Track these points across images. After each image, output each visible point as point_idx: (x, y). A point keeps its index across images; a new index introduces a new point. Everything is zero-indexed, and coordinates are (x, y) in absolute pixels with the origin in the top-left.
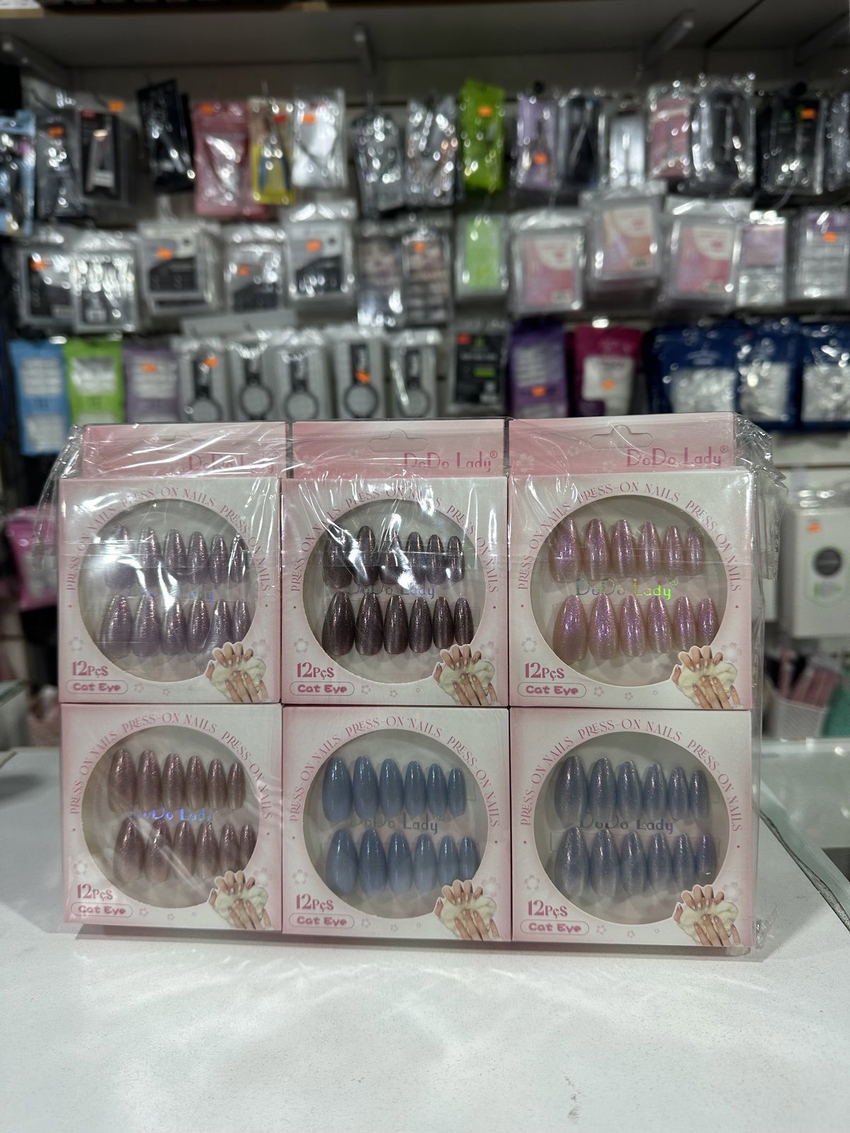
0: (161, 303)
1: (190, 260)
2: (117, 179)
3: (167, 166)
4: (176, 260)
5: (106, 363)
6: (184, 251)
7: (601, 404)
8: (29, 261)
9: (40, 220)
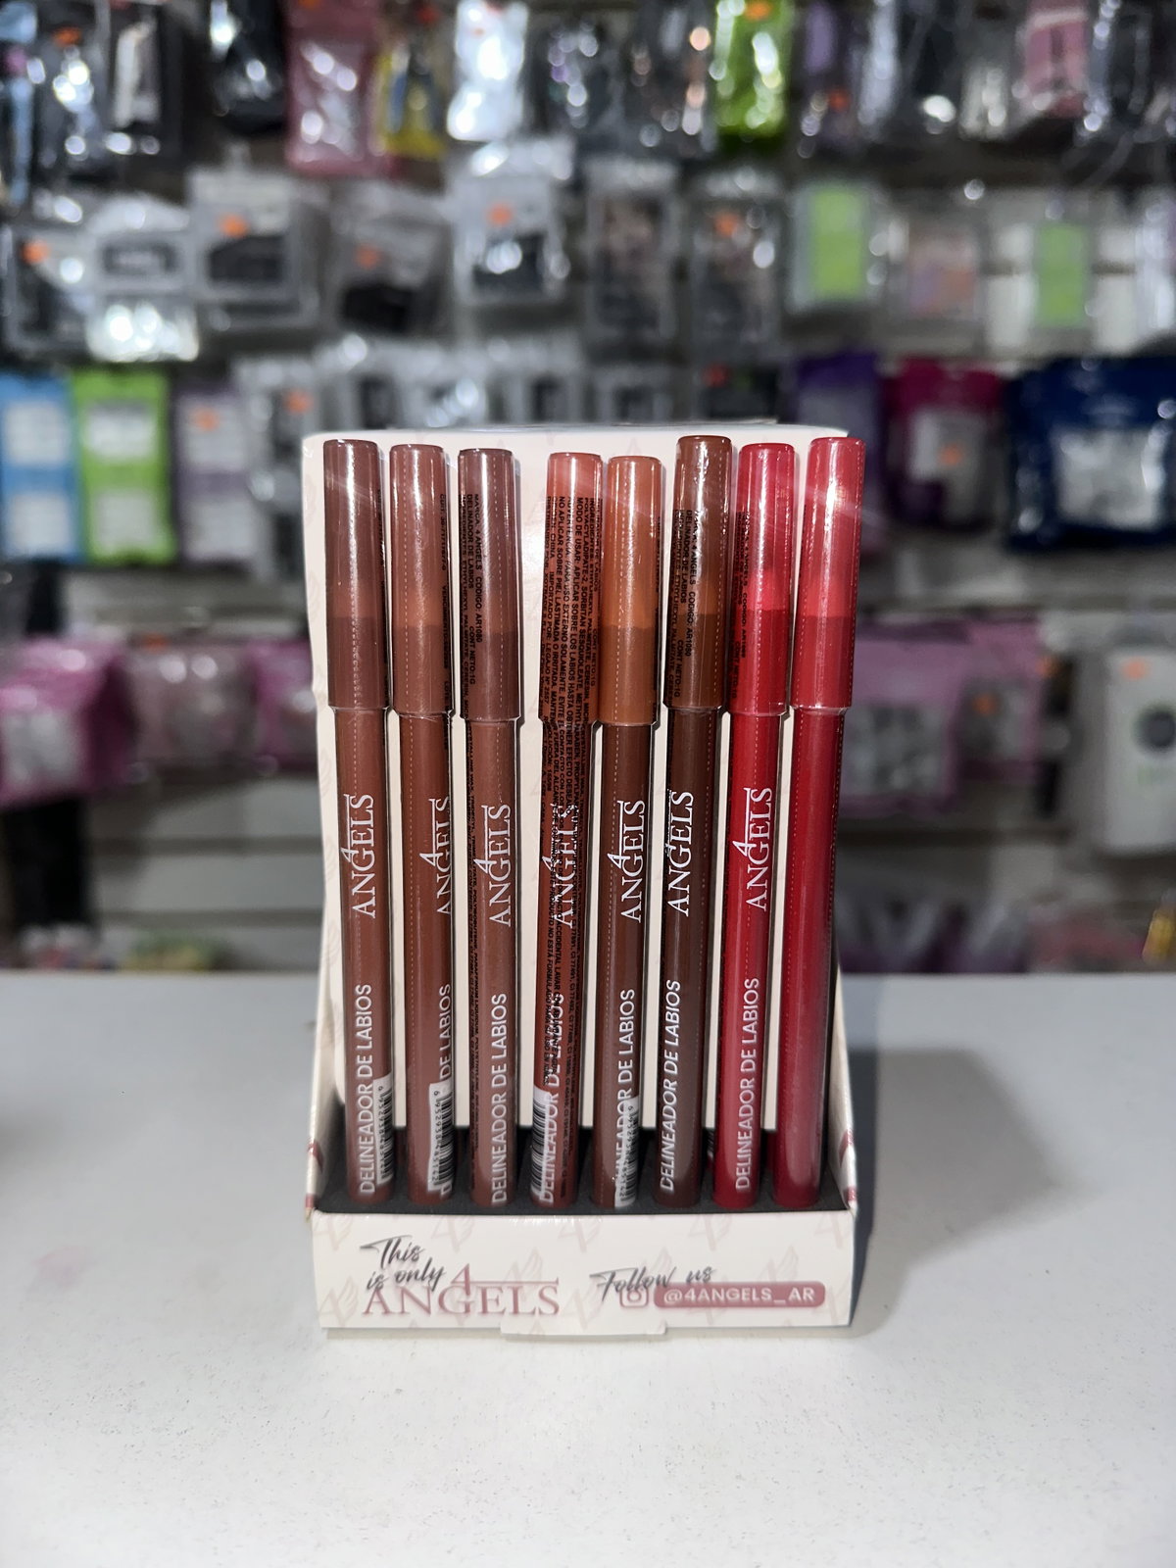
0: (231, 309)
1: (274, 240)
2: (164, 106)
3: (243, 90)
4: (250, 240)
5: (135, 408)
6: (268, 223)
7: (937, 490)
8: (21, 248)
9: (40, 178)
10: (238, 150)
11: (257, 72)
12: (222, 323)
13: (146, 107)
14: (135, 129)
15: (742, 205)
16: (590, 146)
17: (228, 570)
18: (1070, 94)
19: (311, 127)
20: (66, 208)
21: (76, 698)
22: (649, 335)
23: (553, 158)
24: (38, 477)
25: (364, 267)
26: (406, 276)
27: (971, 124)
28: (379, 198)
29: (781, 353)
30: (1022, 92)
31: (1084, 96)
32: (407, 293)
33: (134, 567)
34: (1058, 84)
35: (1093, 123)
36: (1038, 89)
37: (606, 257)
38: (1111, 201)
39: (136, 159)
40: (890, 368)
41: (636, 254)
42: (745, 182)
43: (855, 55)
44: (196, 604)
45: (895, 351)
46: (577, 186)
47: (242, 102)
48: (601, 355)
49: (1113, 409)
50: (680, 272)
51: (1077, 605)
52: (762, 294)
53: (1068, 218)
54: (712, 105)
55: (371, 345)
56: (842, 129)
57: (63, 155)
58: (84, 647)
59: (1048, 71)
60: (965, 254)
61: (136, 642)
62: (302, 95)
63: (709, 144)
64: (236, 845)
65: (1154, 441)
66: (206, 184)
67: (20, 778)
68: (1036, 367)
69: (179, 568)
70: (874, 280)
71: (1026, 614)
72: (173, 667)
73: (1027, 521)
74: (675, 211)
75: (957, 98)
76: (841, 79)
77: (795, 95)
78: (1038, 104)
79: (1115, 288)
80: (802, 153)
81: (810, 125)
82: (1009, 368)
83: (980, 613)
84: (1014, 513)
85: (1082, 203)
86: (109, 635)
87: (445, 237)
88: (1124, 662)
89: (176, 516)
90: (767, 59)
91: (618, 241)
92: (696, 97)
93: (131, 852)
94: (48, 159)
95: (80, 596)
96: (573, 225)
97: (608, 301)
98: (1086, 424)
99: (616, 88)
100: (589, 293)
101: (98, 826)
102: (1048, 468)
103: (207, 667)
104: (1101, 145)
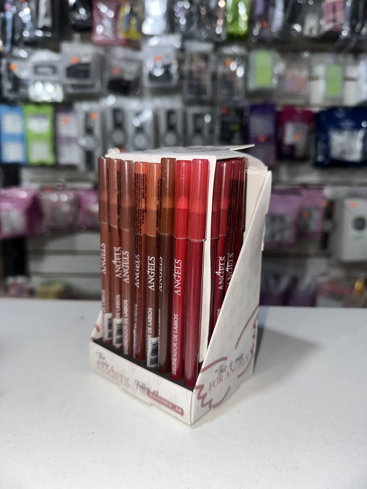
0: (73, 86)
1: (87, 65)
2: (53, 22)
3: (78, 17)
4: (80, 64)
5: (43, 116)
6: (85, 60)
7: (292, 147)
8: (8, 65)
9: (14, 43)
10: (77, 36)
11: (82, 12)
12: (71, 91)
13: (47, 22)
14: (44, 29)
15: (234, 57)
16: (186, 37)
17: (71, 167)
18: (338, 24)
19: (99, 29)
20: (22, 53)
21: (24, 206)
22: (204, 97)
23: (175, 41)
24: (13, 137)
25: (115, 73)
26: (128, 77)
27: (306, 32)
28: (120, 52)
29: (244, 103)
30: (323, 22)
31: (342, 24)
32: (129, 82)
33: (42, 166)
34: (334, 20)
35: (345, 34)
36: (328, 22)
37: (191, 73)
38: (350, 58)
39: (44, 38)
40: (279, 109)
41: (200, 71)
42: (235, 49)
43: (271, 10)
44: (62, 177)
45: (281, 103)
46: (182, 50)
47: (78, 21)
48: (188, 103)
49: (348, 124)
50: (214, 77)
51: (336, 184)
52: (240, 85)
53: (336, 63)
54: (225, 25)
55: (117, 99)
56: (266, 33)
57: (22, 36)
58: (27, 190)
59: (331, 16)
60: (304, 74)
61: (43, 189)
62: (97, 19)
63: (224, 38)
64: (73, 252)
65: (360, 134)
66: (66, 47)
67: (6, 230)
68: (324, 109)
69: (56, 167)
70: (275, 82)
71: (319, 187)
72: (54, 197)
73: (320, 158)
74: (213, 58)
75: (302, 24)
76: (266, 17)
77: (251, 22)
78: (327, 27)
79: (350, 85)
80: (253, 41)
81: (256, 32)
82: (316, 110)
83: (305, 186)
84: (316, 155)
85: (341, 58)
86: (35, 186)
87: (141, 65)
88: (349, 202)
89: (55, 151)
90: (243, 11)
91: (194, 68)
92: (220, 22)
93: (40, 254)
94: (17, 37)
95: (26, 175)
96: (181, 62)
97: (191, 86)
98: (340, 128)
99: (195, 19)
100: (185, 83)
101: (30, 245)
102: (327, 141)
103: (65, 198)
104: (347, 40)
